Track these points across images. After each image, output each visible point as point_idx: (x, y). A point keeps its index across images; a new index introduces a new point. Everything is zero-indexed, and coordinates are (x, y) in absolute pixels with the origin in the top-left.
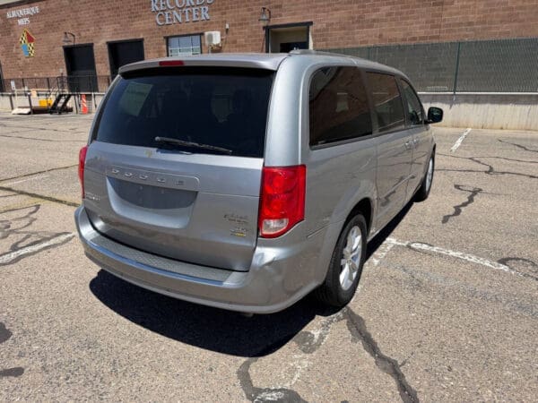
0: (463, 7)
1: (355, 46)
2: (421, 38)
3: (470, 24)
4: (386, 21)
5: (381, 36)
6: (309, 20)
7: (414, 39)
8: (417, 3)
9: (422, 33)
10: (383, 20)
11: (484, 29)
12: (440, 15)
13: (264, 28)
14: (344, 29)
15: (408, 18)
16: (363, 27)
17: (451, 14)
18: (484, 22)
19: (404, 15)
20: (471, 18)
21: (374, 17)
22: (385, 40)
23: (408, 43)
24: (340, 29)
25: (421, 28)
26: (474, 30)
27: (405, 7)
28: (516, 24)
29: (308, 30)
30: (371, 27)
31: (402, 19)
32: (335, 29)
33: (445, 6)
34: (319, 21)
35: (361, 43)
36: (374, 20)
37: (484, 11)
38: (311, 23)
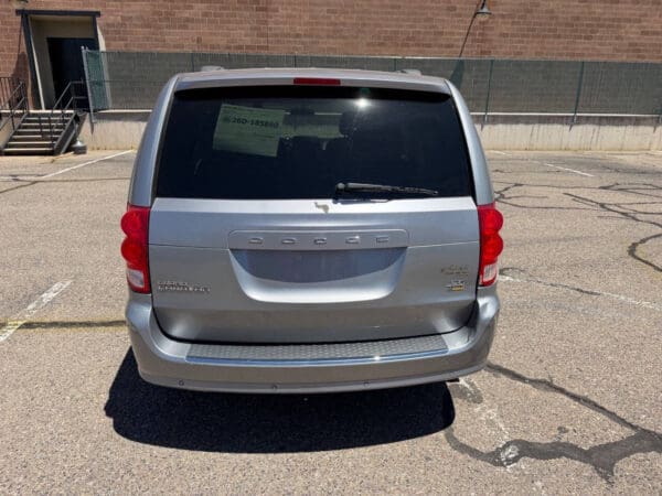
0: (289, 16)
1: (166, 50)
2: (248, 47)
3: (298, 36)
4: (203, 21)
5: (199, 40)
6: (94, 9)
7: (240, 47)
8: (237, 5)
9: (248, 41)
10: (198, 21)
11: (313, 43)
12: (266, 22)
13: (18, 12)
14: (149, 26)
15: (229, 22)
16: (174, 27)
17: (276, 23)
18: (311, 36)
19: (225, 18)
20: (299, 29)
21: (187, 15)
22: (206, 46)
23: (233, 52)
24: (142, 26)
25: (246, 35)
26: (303, 43)
27: (225, 8)
28: (341, 41)
29: (94, 24)
30: (185, 27)
31: (222, 22)
32: (136, 26)
33: (270, 13)
34: (111, 13)
35: (175, 47)
36: (188, 20)
37: (309, 23)
38: (98, 14)
